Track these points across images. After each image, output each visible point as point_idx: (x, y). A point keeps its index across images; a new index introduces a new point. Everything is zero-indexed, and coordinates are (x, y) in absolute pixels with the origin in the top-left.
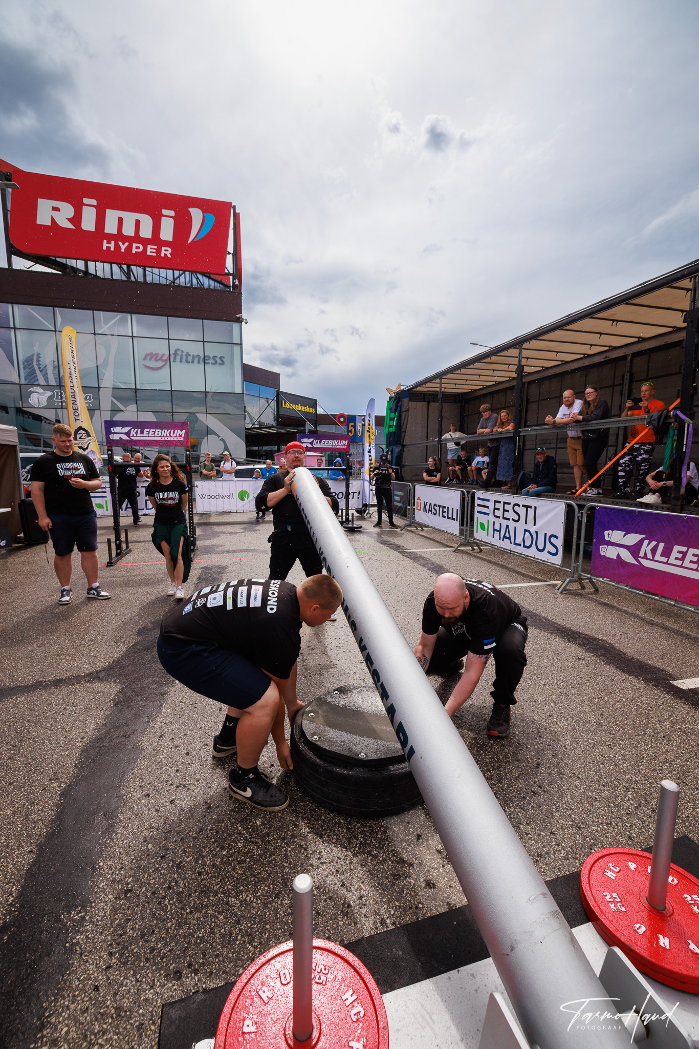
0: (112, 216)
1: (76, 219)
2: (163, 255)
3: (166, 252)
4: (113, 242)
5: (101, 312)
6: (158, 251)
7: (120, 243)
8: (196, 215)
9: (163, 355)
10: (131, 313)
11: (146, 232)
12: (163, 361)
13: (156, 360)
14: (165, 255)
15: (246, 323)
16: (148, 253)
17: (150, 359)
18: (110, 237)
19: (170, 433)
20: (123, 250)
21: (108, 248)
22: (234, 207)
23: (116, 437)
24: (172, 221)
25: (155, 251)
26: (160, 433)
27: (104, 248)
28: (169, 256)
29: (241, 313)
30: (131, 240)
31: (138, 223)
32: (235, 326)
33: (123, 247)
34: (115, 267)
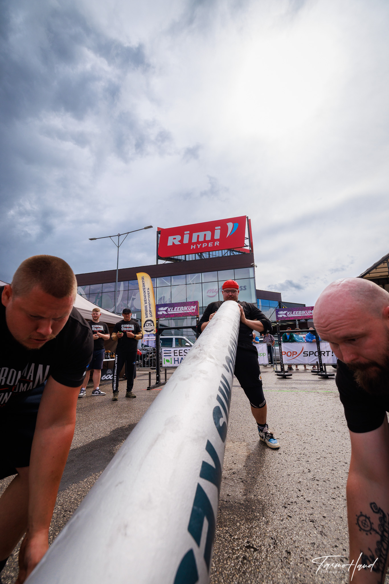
0: (195, 235)
1: (181, 241)
2: (215, 245)
3: (217, 243)
4: (195, 245)
5: (189, 275)
6: (213, 244)
7: (198, 245)
8: (230, 225)
9: (216, 289)
10: (201, 272)
11: (208, 238)
12: (216, 292)
13: (213, 292)
14: (216, 245)
15: (256, 267)
16: (209, 246)
17: (210, 292)
18: (194, 244)
19: (188, 308)
20: (199, 247)
21: (193, 248)
22: (247, 217)
23: (160, 313)
24: (219, 230)
25: (212, 244)
26: (182, 309)
27: (192, 248)
28: (218, 245)
29: (254, 262)
30: (202, 243)
31: (205, 235)
32: (251, 269)
33: (199, 246)
34: (196, 255)
